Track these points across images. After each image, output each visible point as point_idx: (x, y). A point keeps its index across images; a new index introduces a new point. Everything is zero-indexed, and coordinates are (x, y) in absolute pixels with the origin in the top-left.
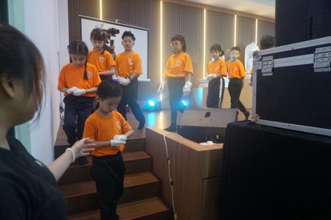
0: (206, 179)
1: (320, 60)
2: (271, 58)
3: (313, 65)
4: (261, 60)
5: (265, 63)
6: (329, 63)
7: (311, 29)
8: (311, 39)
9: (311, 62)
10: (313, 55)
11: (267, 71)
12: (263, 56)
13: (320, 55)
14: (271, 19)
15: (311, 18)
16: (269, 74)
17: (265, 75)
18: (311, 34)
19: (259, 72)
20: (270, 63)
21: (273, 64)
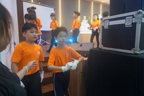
0: (81, 73)
1: (128, 22)
2: (108, 21)
3: (125, 24)
4: (104, 22)
5: (106, 23)
6: (131, 23)
7: (124, 9)
8: (124, 13)
9: (124, 23)
10: (125, 20)
11: (106, 26)
12: (105, 20)
13: (128, 20)
14: (108, 4)
15: (125, 4)
16: (107, 28)
17: (106, 28)
18: (124, 11)
19: (103, 27)
20: (107, 23)
21: (109, 23)
